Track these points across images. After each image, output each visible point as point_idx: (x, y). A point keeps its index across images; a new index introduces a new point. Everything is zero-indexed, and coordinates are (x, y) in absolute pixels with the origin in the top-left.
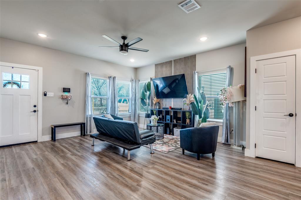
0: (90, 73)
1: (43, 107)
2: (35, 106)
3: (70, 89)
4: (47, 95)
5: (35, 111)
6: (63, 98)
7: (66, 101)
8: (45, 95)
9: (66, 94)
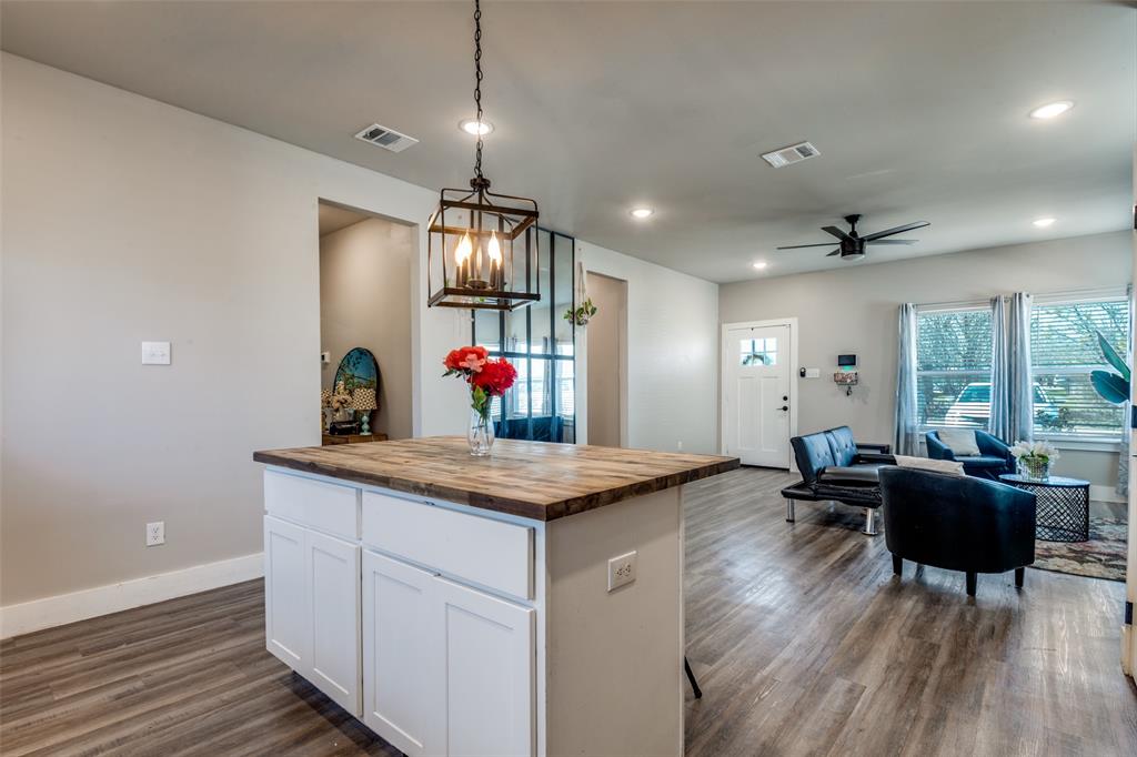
0: (910, 305)
1: (800, 401)
2: (785, 398)
3: (854, 356)
4: (807, 376)
5: (785, 409)
6: (841, 381)
7: (846, 388)
8: (803, 374)
9: (847, 370)
